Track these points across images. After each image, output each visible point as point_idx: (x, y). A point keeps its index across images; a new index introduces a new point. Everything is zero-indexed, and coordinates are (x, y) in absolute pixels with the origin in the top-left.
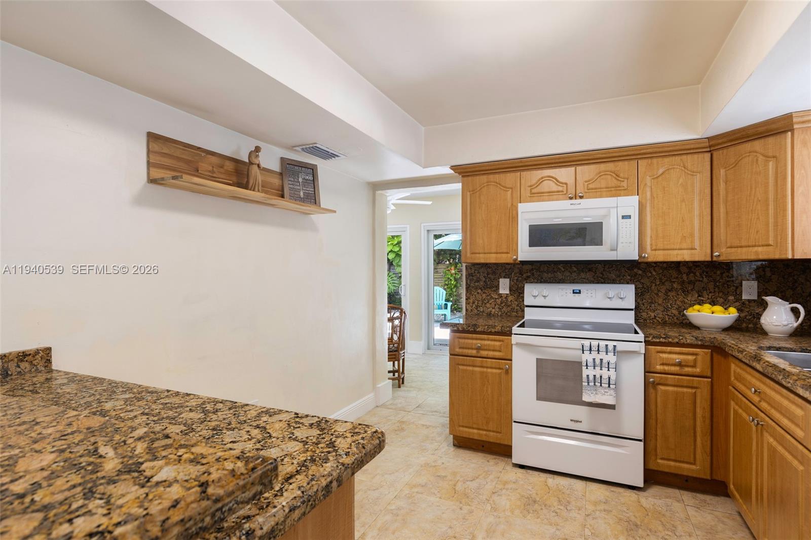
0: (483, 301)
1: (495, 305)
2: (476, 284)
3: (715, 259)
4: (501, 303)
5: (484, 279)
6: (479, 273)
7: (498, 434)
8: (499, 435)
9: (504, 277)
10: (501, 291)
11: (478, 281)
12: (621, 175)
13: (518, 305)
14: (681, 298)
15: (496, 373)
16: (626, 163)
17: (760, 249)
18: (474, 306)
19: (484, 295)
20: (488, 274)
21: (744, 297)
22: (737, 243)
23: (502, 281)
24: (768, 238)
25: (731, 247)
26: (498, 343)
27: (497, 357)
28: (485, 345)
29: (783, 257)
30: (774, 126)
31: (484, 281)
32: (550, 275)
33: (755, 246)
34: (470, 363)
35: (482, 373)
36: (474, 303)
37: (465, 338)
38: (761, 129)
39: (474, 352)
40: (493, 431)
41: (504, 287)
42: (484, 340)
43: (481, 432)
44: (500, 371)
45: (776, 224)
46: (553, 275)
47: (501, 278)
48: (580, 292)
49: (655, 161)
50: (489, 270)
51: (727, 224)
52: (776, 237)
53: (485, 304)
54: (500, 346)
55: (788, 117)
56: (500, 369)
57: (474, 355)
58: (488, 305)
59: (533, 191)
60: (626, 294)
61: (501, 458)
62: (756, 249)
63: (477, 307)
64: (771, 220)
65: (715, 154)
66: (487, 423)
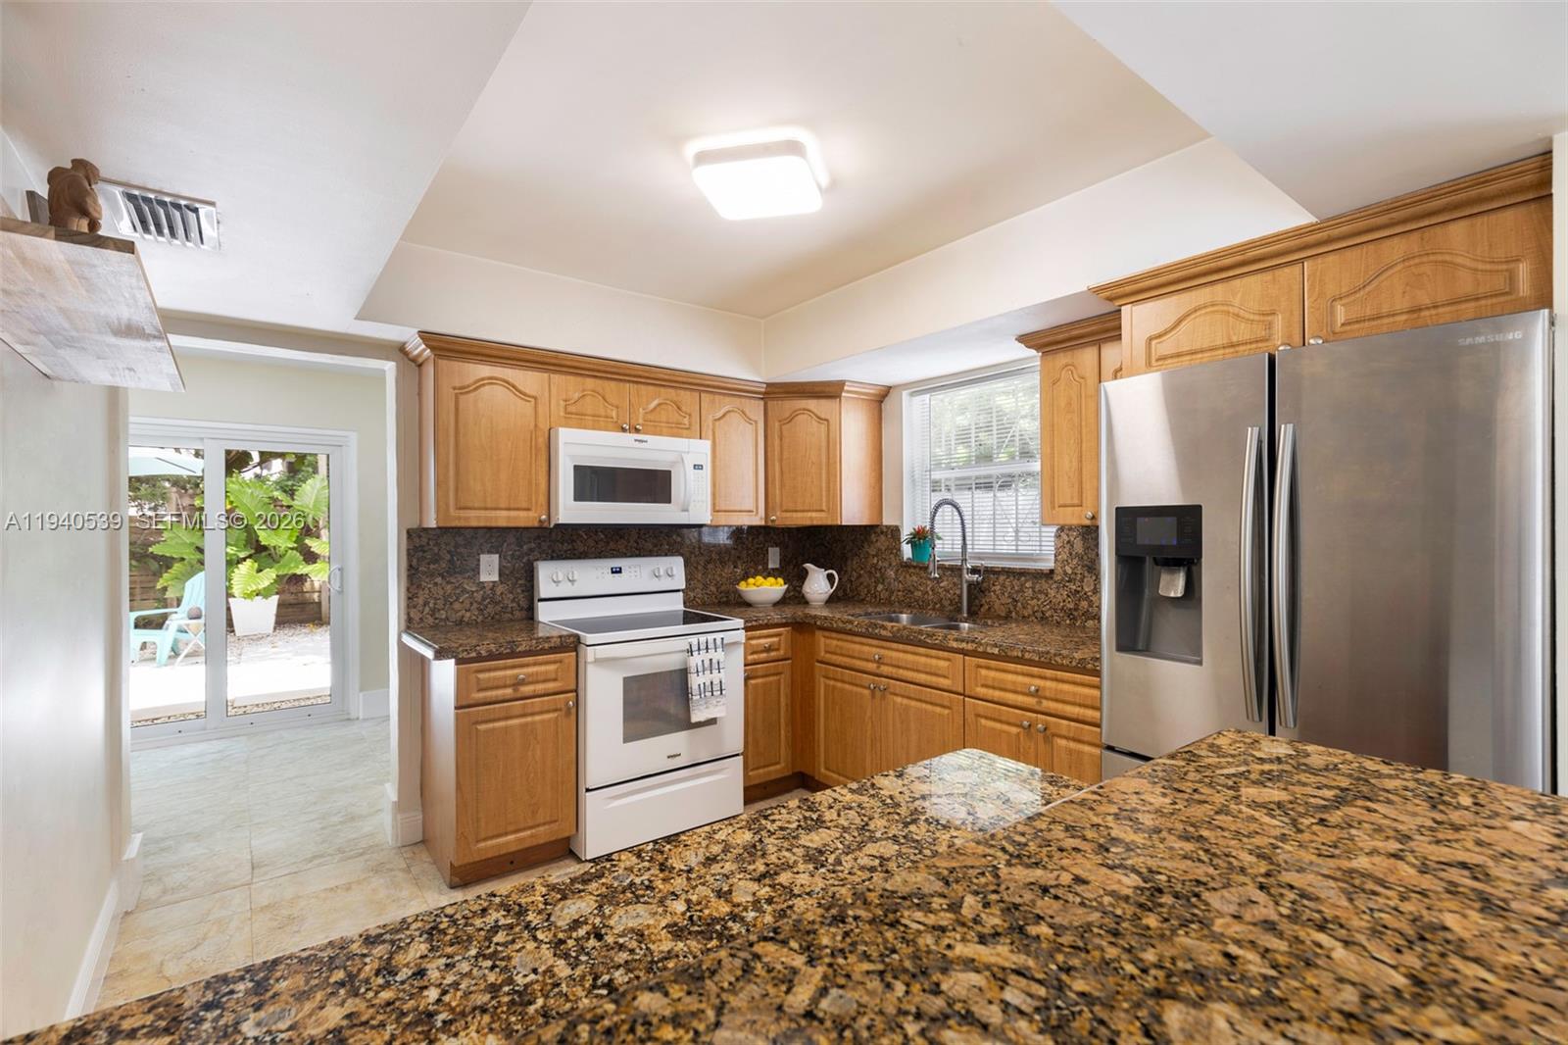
0: (446, 598)
1: (471, 604)
2: (432, 566)
3: (770, 524)
4: (484, 599)
5: (448, 557)
6: (437, 544)
7: (552, 825)
8: (555, 826)
9: (489, 552)
10: (484, 578)
11: (435, 561)
12: (684, 409)
13: (513, 601)
14: (719, 571)
15: (549, 720)
16: (688, 393)
17: (814, 514)
18: (427, 609)
19: (449, 588)
20: (457, 546)
21: (770, 566)
22: (791, 506)
23: (485, 558)
24: (821, 505)
25: (786, 511)
26: (552, 667)
27: (551, 691)
28: (532, 674)
29: (834, 523)
30: (827, 389)
31: (449, 561)
32: (566, 546)
33: (809, 511)
34: (503, 714)
35: (524, 726)
36: (426, 604)
37: (489, 670)
38: (817, 389)
39: (509, 691)
40: (544, 824)
41: (489, 569)
42: (527, 665)
43: (522, 834)
44: (556, 714)
45: (828, 488)
46: (570, 547)
47: (483, 553)
48: (620, 572)
49: (717, 397)
50: (460, 540)
51: (782, 485)
52: (828, 501)
53: (451, 604)
54: (557, 671)
55: (841, 384)
56: (556, 710)
57: (508, 697)
58: (457, 606)
59: (570, 409)
60: (672, 571)
61: (562, 863)
62: (809, 514)
63: (433, 612)
64: (824, 485)
65: (770, 403)
66: (534, 813)
